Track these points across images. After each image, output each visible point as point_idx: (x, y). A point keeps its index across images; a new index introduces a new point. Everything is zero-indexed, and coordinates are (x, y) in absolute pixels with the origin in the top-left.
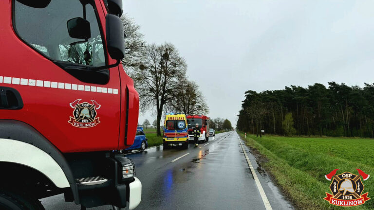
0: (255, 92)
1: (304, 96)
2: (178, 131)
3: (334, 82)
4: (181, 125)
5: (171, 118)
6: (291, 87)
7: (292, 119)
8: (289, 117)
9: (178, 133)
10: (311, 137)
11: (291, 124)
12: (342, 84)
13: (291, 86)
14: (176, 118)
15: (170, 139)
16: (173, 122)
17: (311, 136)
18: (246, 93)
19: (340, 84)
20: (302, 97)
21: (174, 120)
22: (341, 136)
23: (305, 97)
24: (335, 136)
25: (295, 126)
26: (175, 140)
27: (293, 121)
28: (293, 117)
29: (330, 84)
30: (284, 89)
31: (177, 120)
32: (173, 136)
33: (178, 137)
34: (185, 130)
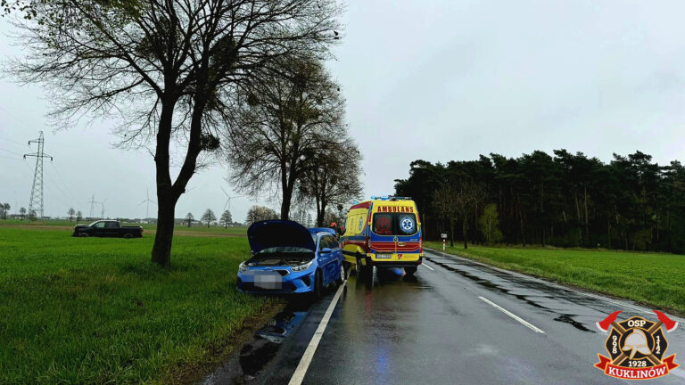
0: (428, 164)
1: (517, 173)
2: (400, 240)
3: (564, 151)
4: (407, 224)
5: (385, 208)
6: (490, 157)
7: (497, 214)
8: (491, 211)
9: (401, 244)
10: (527, 248)
11: (495, 224)
12: (579, 153)
13: (491, 154)
14: (395, 208)
15: (383, 256)
16: (389, 217)
17: (528, 245)
18: (412, 164)
19: (575, 154)
20: (513, 175)
21: (390, 213)
22: (576, 246)
23: (518, 176)
24: (566, 246)
25: (501, 227)
26: (394, 258)
27: (498, 218)
28: (498, 210)
29: (557, 152)
30: (478, 159)
31: (399, 213)
32: (390, 248)
33: (401, 251)
34: (417, 237)
